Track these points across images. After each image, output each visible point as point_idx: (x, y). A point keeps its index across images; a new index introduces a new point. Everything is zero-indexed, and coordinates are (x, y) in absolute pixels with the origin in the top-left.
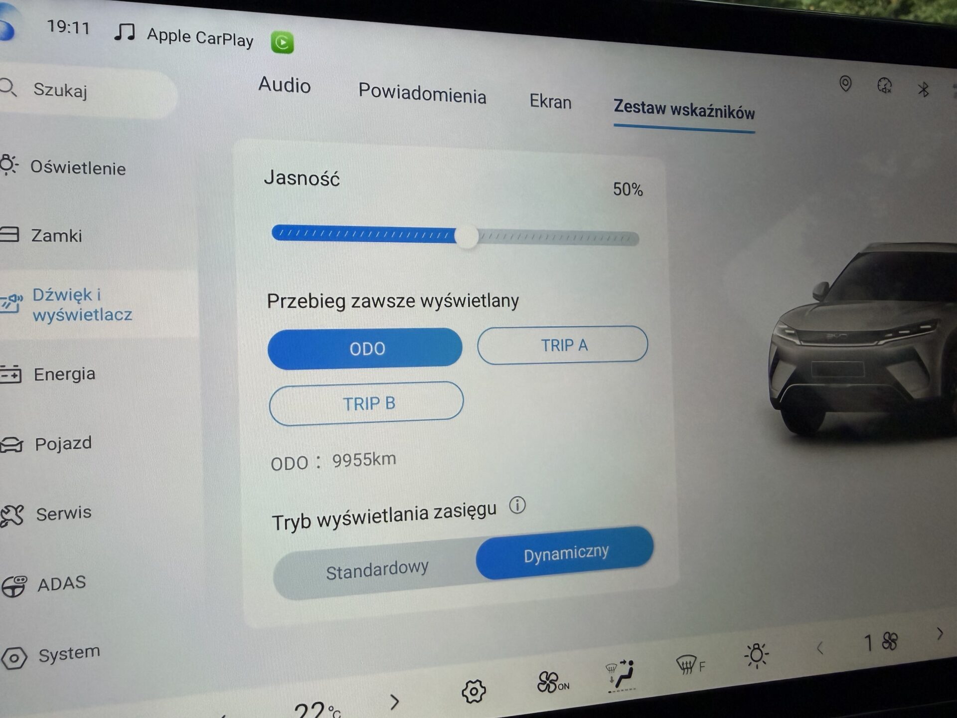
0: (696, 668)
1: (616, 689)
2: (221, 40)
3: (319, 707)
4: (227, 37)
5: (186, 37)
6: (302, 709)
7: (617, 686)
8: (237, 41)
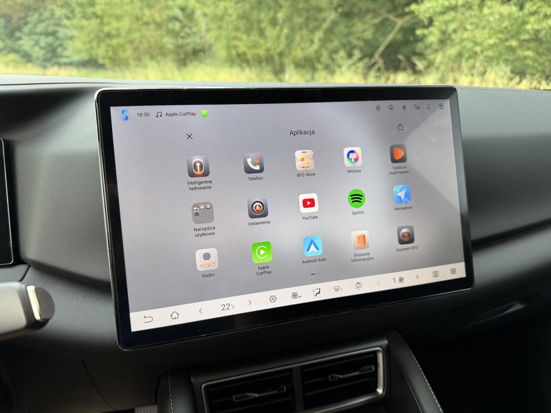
0: (340, 290)
2: (187, 114)
4: (188, 113)
5: (176, 114)
6: (223, 306)
7: (316, 296)
8: (191, 114)
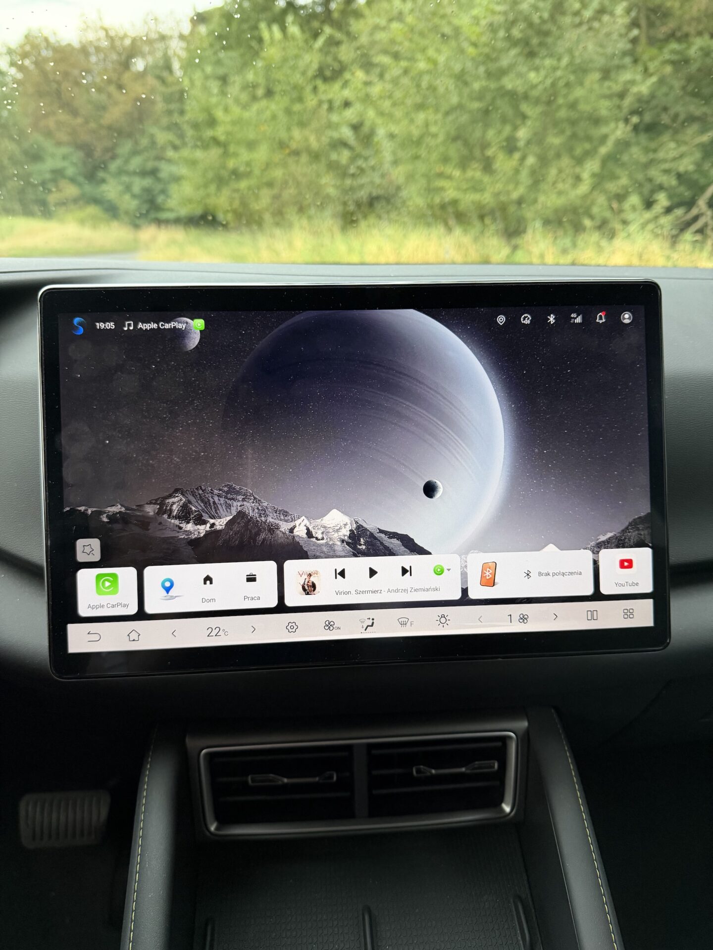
0: (409, 624)
1: (365, 631)
3: (218, 629)
6: (210, 630)
